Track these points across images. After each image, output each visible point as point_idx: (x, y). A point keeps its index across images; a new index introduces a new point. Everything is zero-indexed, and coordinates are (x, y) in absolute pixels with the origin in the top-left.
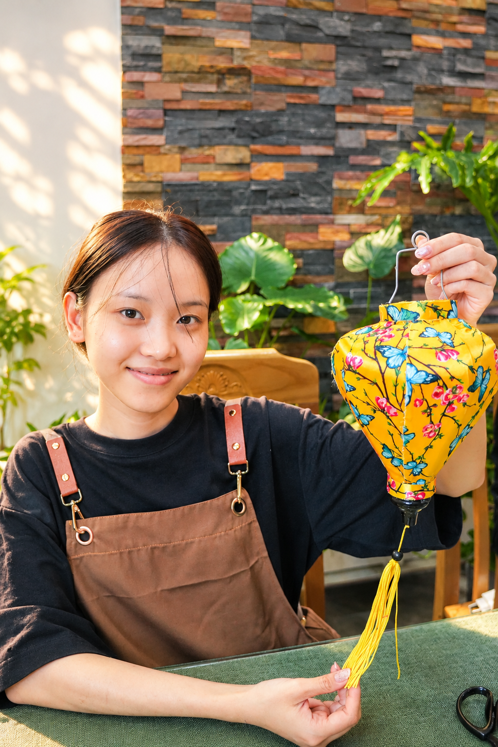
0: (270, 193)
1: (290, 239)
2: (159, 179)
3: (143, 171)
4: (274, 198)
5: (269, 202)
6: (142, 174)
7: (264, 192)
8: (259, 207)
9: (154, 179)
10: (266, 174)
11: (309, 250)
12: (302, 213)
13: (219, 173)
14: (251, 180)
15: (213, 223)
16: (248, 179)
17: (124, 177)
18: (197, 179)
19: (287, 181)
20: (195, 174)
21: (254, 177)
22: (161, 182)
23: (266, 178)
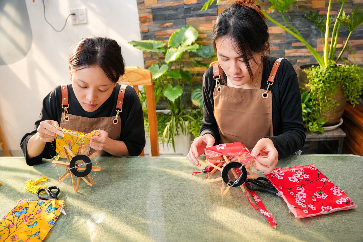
0: (192, 9)
1: (201, 26)
2: (150, 7)
3: (144, 5)
4: (194, 10)
5: (192, 12)
6: (144, 6)
7: (190, 8)
8: (188, 15)
9: (149, 7)
10: (190, 2)
11: (209, 31)
12: (206, 16)
13: (172, 3)
14: (185, 4)
15: (171, 22)
16: (183, 4)
17: (138, 8)
18: (164, 6)
19: (197, 3)
20: (163, 4)
21: (185, 3)
22: (151, 8)
23: (190, 3)
